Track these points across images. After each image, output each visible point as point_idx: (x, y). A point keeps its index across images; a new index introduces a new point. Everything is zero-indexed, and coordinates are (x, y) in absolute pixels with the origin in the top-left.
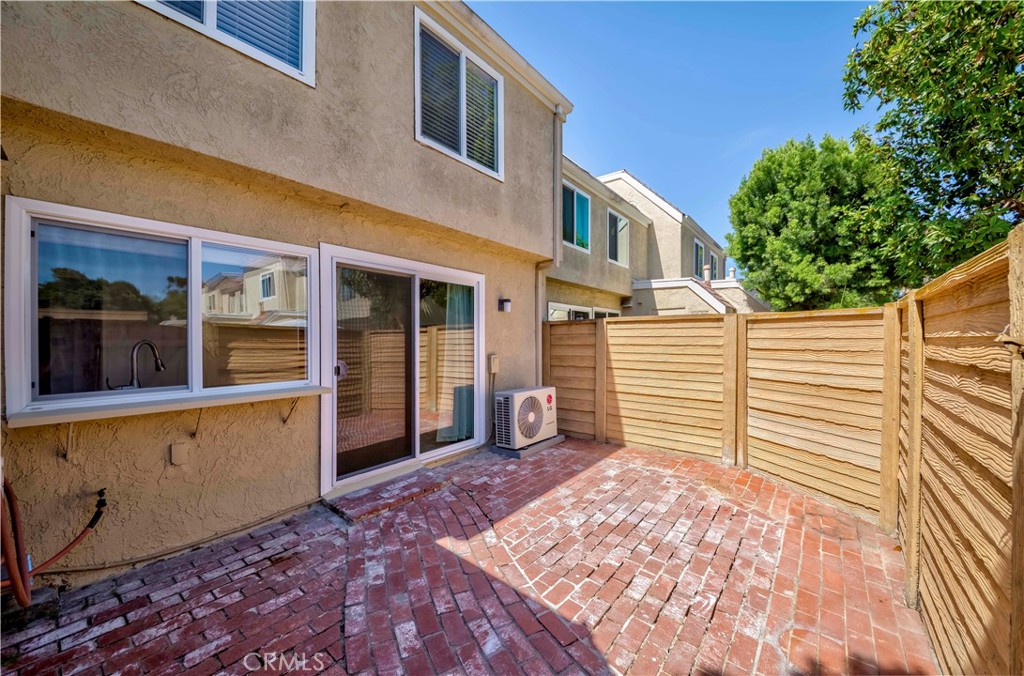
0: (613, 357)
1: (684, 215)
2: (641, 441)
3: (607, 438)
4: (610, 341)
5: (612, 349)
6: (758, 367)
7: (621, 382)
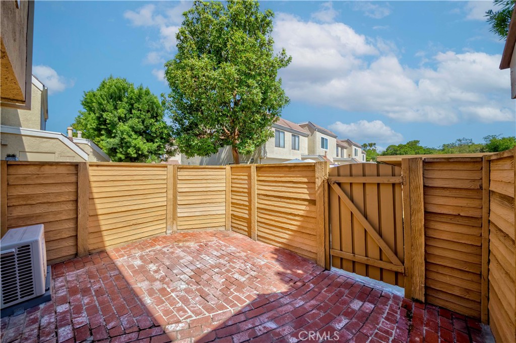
0: (94, 190)
1: (44, 86)
2: (119, 242)
3: (89, 251)
4: (92, 179)
5: (93, 185)
6: (182, 187)
7: (101, 207)
